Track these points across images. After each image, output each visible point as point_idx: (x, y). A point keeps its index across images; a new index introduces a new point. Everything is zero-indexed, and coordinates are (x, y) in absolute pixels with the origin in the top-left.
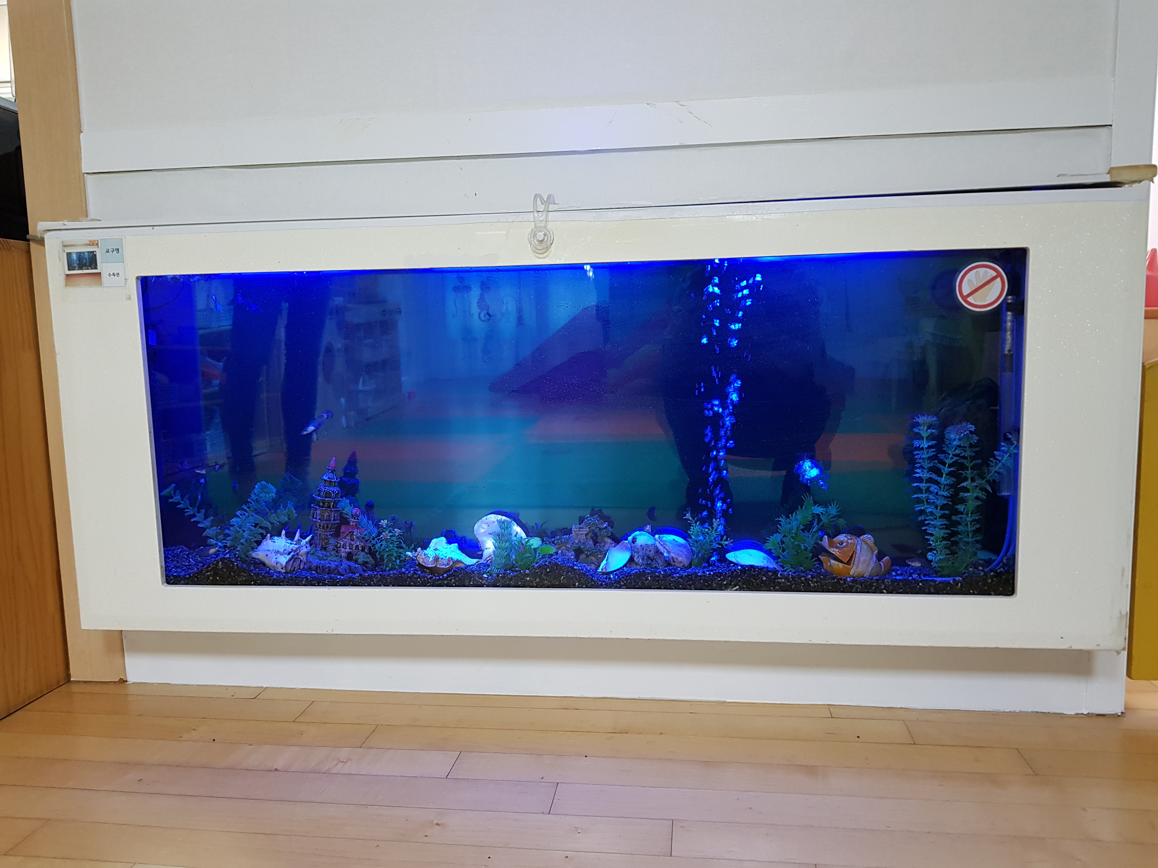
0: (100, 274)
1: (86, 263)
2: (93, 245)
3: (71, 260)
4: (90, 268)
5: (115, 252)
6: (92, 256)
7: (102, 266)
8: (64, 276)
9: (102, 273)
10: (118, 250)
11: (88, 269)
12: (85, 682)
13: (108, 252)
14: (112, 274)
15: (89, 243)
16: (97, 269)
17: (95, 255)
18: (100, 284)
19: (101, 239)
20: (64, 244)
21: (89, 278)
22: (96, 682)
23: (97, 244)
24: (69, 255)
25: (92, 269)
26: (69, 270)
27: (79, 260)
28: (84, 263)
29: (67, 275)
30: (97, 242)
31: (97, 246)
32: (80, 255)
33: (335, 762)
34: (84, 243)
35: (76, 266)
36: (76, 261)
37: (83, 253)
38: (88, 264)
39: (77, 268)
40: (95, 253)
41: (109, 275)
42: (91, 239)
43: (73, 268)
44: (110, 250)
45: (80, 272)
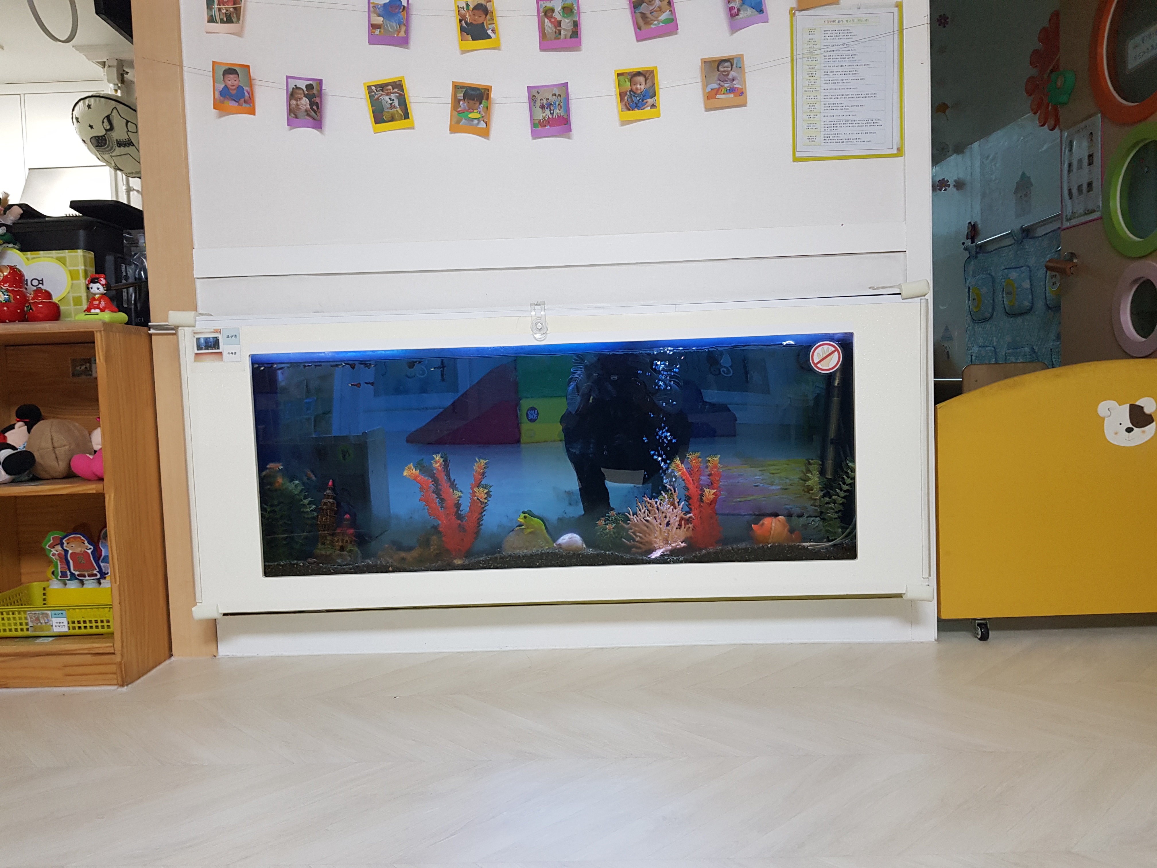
0: (221, 353)
1: (211, 345)
2: (217, 332)
3: (199, 343)
4: (213, 348)
5: (234, 337)
6: (216, 340)
7: (223, 347)
8: (194, 355)
9: (223, 353)
10: (236, 336)
11: (212, 349)
13: (228, 337)
14: (230, 353)
15: (213, 331)
16: (219, 349)
17: (218, 340)
18: (222, 360)
20: (194, 332)
21: (214, 356)
23: (220, 332)
24: (198, 339)
25: (216, 349)
26: (198, 350)
27: (206, 343)
28: (209, 345)
29: (196, 354)
30: (219, 331)
32: (206, 340)
34: (211, 331)
36: (203, 343)
37: (209, 338)
38: (212, 346)
39: (204, 349)
40: (218, 338)
41: (229, 353)
42: (215, 328)
43: (201, 349)
44: (230, 336)
45: (206, 351)
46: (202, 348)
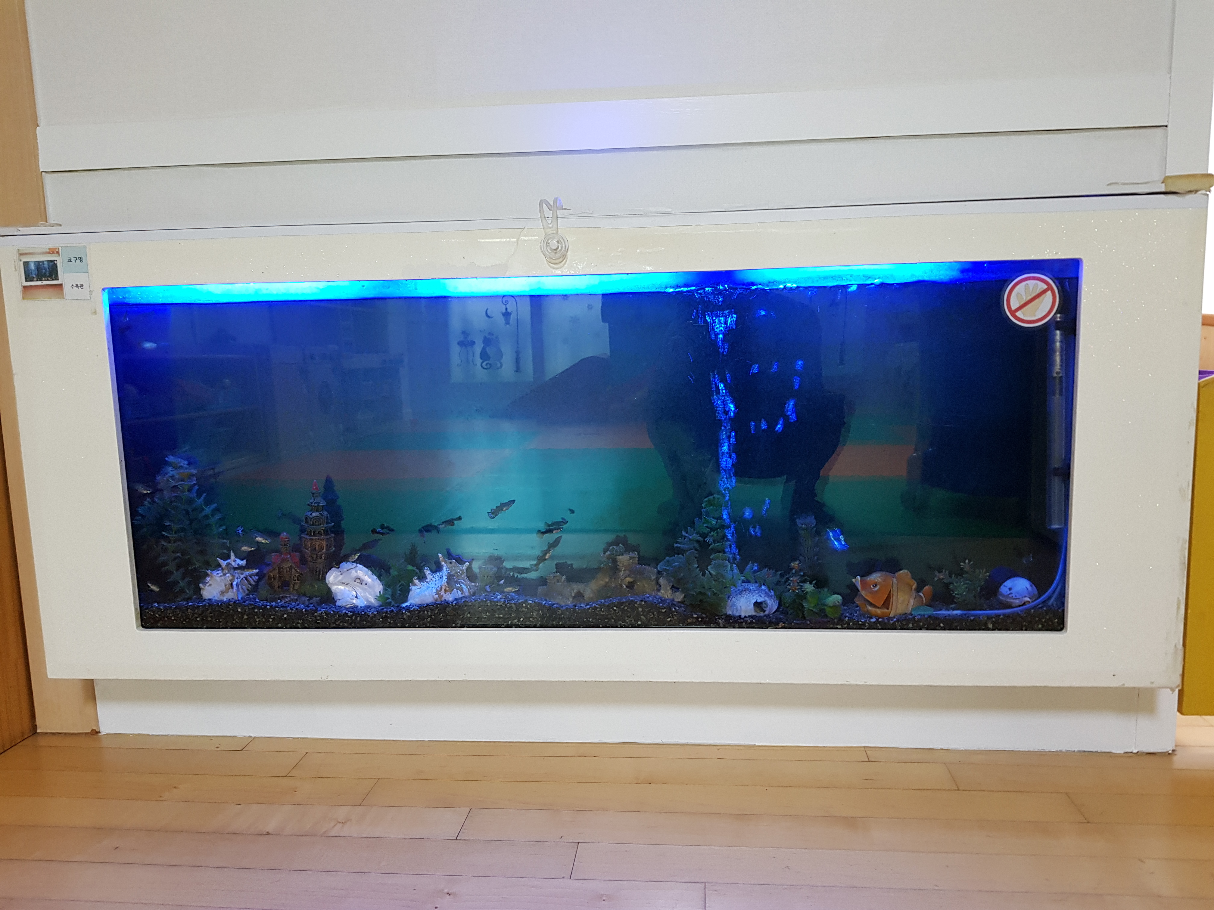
0: (61, 285)
1: (45, 273)
2: (53, 253)
3: (28, 270)
4: (50, 279)
5: (78, 261)
6: (53, 265)
7: (64, 277)
8: (21, 288)
9: (63, 285)
10: (81, 258)
11: (48, 280)
12: (54, 734)
13: (70, 261)
14: (75, 285)
15: (48, 251)
16: (58, 280)
17: (56, 265)
18: (61, 296)
19: (61, 247)
20: (20, 252)
21: (50, 290)
22: (65, 734)
23: (58, 252)
24: (26, 264)
25: (53, 280)
26: (26, 281)
27: (38, 270)
28: (43, 274)
29: (25, 287)
30: (57, 250)
31: (58, 255)
32: (38, 264)
33: (332, 824)
34: (43, 251)
35: (35, 276)
36: (34, 271)
37: (43, 262)
38: (48, 275)
40: (55, 262)
41: (72, 286)
42: (51, 246)
43: (32, 280)
44: (73, 259)
45: (39, 283)
46: (34, 278)
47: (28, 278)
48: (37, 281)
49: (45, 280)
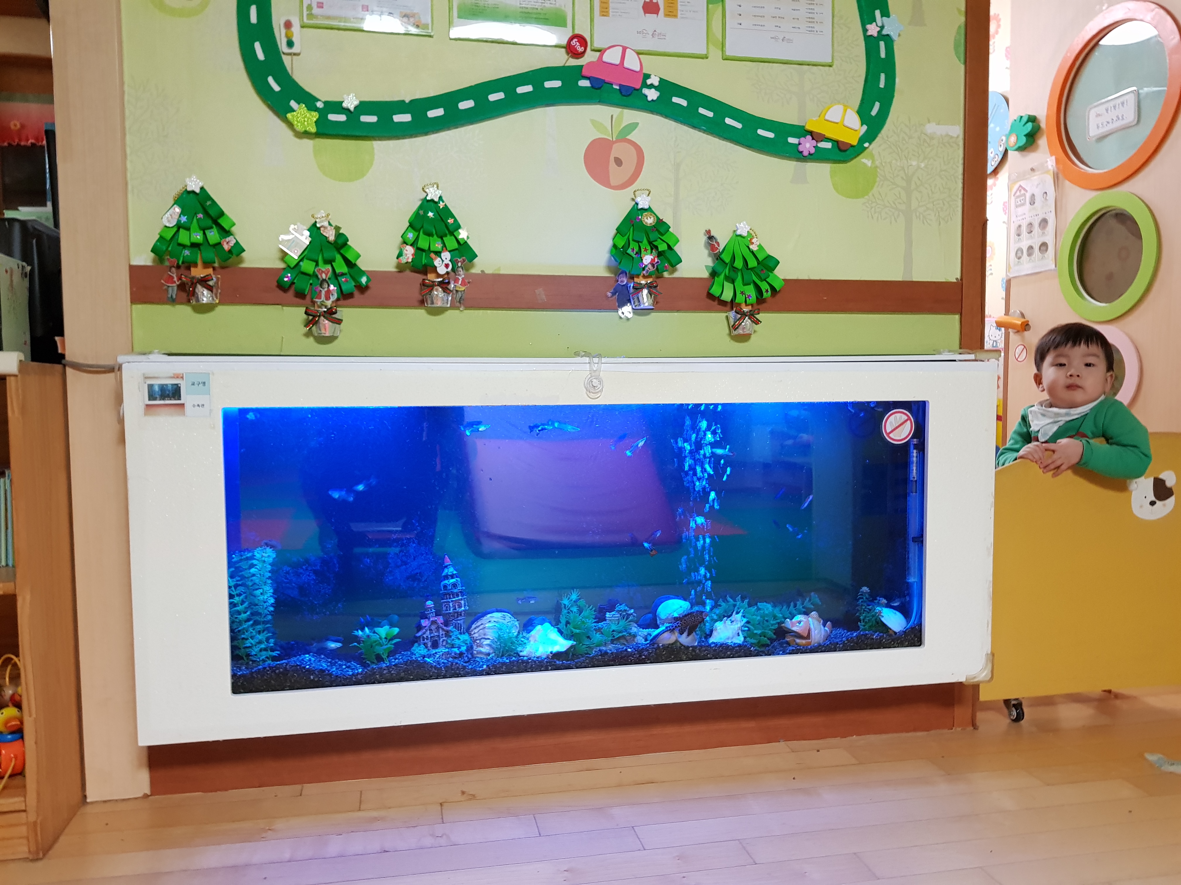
1: (169, 394)
2: (177, 377)
3: (152, 392)
4: (172, 399)
5: (201, 385)
7: (186, 397)
8: (143, 407)
9: (185, 405)
10: (204, 383)
12: (105, 801)
13: (193, 384)
14: (196, 405)
15: (172, 375)
16: (180, 400)
17: (180, 387)
18: (183, 414)
19: (183, 373)
20: (146, 376)
21: (172, 409)
22: (116, 800)
24: (150, 387)
25: (176, 400)
26: (149, 400)
27: (161, 391)
28: (166, 394)
29: (147, 405)
31: (181, 379)
32: (163, 388)
34: (169, 376)
35: (158, 396)
36: (158, 392)
37: (166, 385)
39: (158, 399)
40: (179, 385)
41: (194, 406)
42: (176, 373)
43: (155, 399)
44: (196, 383)
45: (162, 402)
47: (151, 397)
48: (160, 400)
49: (168, 400)
